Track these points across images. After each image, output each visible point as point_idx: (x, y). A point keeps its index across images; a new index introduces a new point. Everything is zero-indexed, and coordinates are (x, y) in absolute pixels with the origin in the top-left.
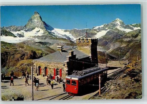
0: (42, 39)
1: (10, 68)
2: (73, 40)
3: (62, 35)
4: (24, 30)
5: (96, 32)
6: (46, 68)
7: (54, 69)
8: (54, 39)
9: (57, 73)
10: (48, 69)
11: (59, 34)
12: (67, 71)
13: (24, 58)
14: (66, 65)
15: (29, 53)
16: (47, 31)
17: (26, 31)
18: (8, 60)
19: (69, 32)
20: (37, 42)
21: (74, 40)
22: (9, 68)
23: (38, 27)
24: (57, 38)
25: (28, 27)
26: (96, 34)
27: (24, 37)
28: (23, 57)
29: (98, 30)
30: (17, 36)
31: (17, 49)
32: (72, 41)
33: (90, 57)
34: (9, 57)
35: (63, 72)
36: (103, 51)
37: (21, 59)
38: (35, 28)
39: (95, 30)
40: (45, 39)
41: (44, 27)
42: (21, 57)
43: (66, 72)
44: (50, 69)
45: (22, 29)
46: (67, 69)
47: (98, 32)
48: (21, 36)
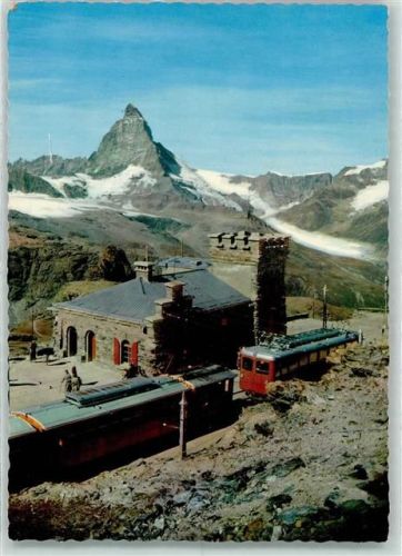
0: (150, 206)
1: (38, 304)
2: (264, 213)
3: (224, 195)
4: (89, 174)
5: (352, 187)
6: (91, 335)
7: (116, 341)
8: (193, 208)
9: (124, 354)
10: (97, 339)
11: (212, 191)
12: (153, 352)
13: (83, 272)
14: (151, 332)
15: (101, 255)
16: (167, 179)
17: (95, 176)
18: (31, 276)
19: (250, 185)
20: (131, 219)
21: (267, 215)
22: (33, 304)
23: (135, 164)
24: (204, 206)
25: (102, 163)
26: (352, 194)
27: (87, 199)
28: (80, 269)
29: (361, 180)
30: (62, 192)
31: (60, 239)
32: (261, 217)
33: (251, 302)
34: (34, 265)
35: (141, 353)
36: (377, 259)
37: (75, 275)
38: (126, 167)
39: (351, 179)
40: (161, 206)
41: (159, 166)
42: (75, 267)
43: (149, 354)
44: (104, 339)
45: (81, 170)
46: (154, 346)
47: (362, 186)
48: (76, 192)
